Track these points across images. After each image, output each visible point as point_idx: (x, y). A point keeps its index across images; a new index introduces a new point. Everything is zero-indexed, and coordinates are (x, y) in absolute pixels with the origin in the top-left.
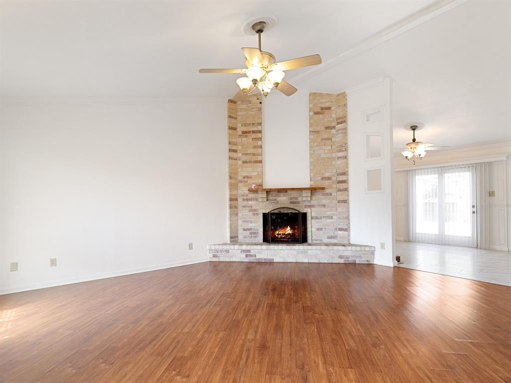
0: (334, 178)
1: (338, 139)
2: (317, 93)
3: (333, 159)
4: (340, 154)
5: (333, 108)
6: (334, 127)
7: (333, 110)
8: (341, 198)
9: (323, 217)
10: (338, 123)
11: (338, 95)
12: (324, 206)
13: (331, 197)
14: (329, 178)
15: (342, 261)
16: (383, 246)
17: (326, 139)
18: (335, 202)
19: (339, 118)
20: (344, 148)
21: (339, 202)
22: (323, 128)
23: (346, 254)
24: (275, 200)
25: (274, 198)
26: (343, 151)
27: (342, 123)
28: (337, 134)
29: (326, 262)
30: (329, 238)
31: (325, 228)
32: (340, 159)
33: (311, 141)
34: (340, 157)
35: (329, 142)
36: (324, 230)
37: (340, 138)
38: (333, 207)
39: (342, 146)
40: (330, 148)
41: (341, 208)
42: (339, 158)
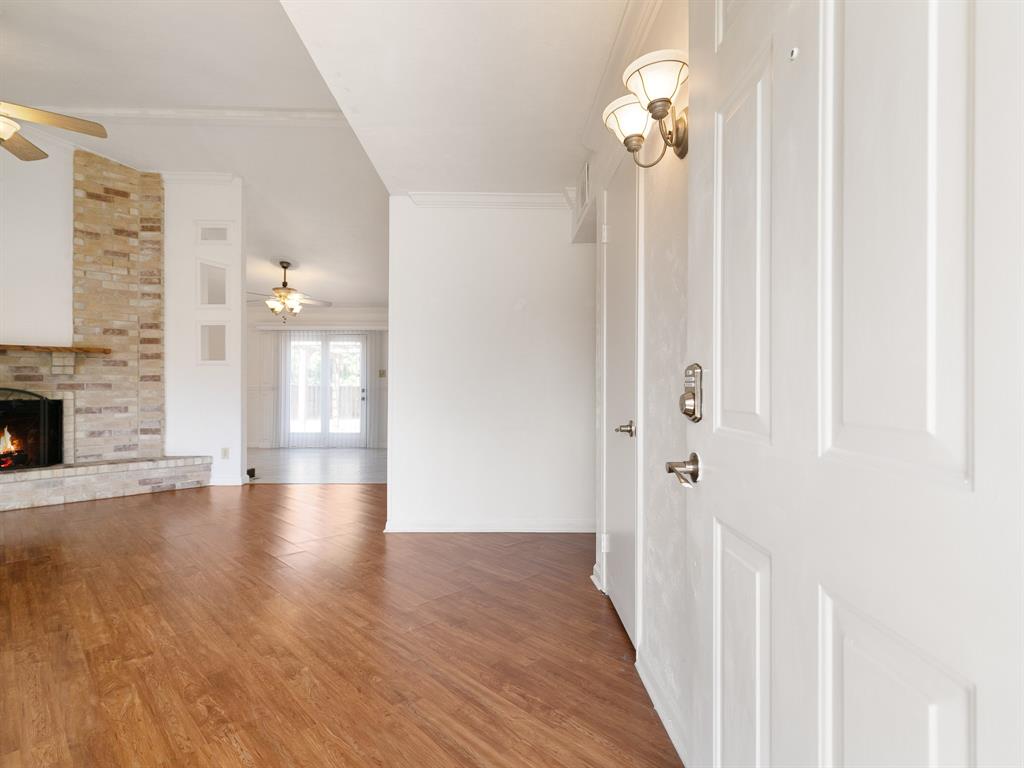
0: (132, 333)
1: (143, 258)
2: (95, 156)
3: (133, 295)
4: (148, 289)
5: (133, 196)
6: (135, 234)
7: (133, 201)
8: (149, 371)
9: (106, 408)
10: (144, 229)
11: (145, 175)
12: (108, 386)
13: (124, 368)
14: (121, 332)
15: (146, 489)
16: (225, 453)
17: (115, 253)
18: (136, 379)
19: (146, 219)
20: (155, 276)
21: (143, 378)
22: (108, 230)
23: (155, 475)
26: (155, 283)
27: (152, 229)
28: (142, 249)
29: (110, 496)
30: (118, 449)
31: (110, 431)
32: (147, 297)
33: (77, 250)
34: (149, 295)
35: (123, 261)
36: (107, 434)
37: (148, 258)
38: (129, 389)
39: (152, 274)
40: (126, 273)
41: (148, 391)
42: (143, 295)
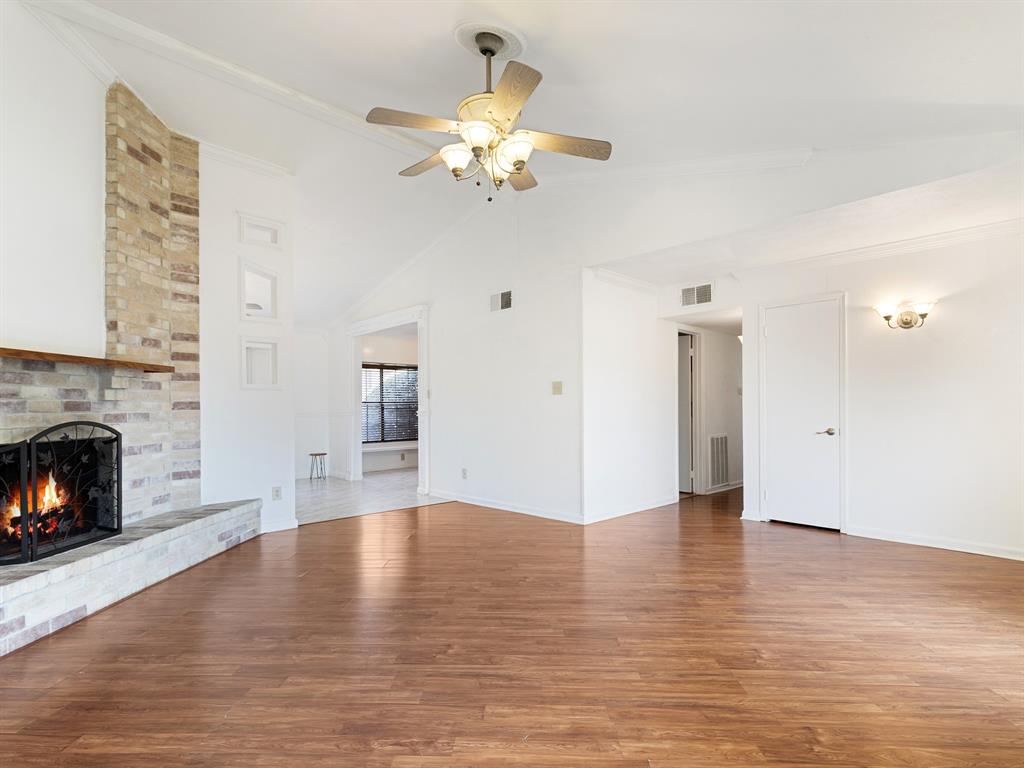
0: (165, 345)
1: (176, 245)
3: (160, 291)
4: (182, 288)
5: (165, 163)
6: (164, 213)
7: (163, 167)
8: (184, 396)
9: (145, 447)
10: (176, 208)
11: (179, 139)
12: (146, 416)
13: (159, 392)
14: (156, 343)
15: (223, 547)
16: (277, 493)
17: (151, 236)
18: (167, 406)
19: (179, 196)
20: (187, 272)
21: (176, 406)
22: (144, 204)
24: (14, 395)
25: (11, 387)
26: (192, 282)
27: (187, 211)
28: (174, 235)
30: (156, 502)
31: (149, 478)
32: (181, 299)
33: (112, 232)
34: (183, 296)
35: (155, 246)
36: (146, 483)
37: (184, 248)
38: (163, 420)
39: (187, 269)
40: (159, 264)
41: (182, 421)
42: (176, 295)
